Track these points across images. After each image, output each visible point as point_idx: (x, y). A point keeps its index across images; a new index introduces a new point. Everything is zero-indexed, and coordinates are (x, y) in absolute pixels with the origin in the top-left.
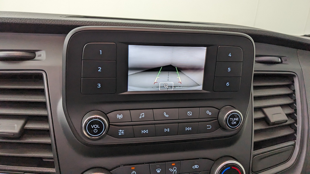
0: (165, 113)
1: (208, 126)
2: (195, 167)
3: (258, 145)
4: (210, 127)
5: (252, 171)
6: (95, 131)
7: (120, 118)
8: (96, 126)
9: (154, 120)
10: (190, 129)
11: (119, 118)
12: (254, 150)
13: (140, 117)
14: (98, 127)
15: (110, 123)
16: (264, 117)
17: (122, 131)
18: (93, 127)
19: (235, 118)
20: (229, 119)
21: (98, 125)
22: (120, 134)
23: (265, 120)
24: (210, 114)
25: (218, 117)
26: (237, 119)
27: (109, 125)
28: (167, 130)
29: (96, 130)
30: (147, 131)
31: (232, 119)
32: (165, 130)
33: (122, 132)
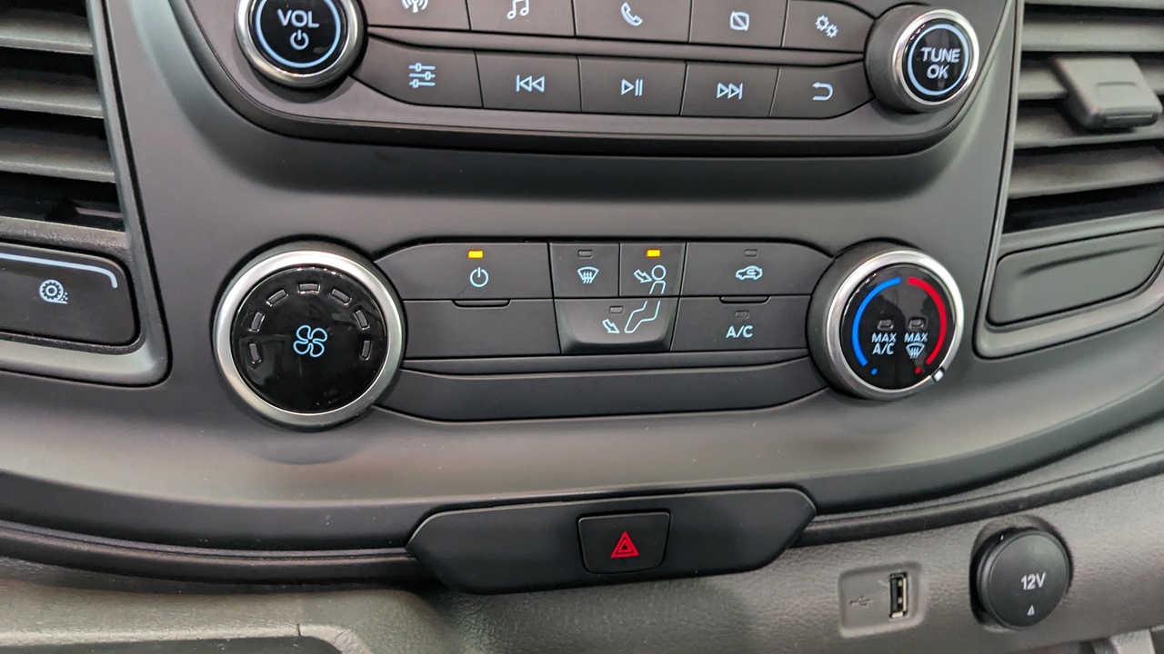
0: (625, 10)
1: (817, 85)
2: (744, 274)
3: (1023, 213)
4: (825, 92)
5: (988, 319)
6: (298, 41)
7: (415, 10)
8: (299, 18)
9: (575, 37)
10: (739, 91)
11: (411, 7)
12: (1006, 229)
13: (512, 15)
14: (313, 22)
15: (370, 30)
16: (1060, 95)
17: (423, 72)
18: (285, 22)
19: (945, 51)
20: (919, 54)
21: (310, 13)
22: (415, 84)
23: (1063, 108)
24: (832, 31)
25: (864, 52)
26: (952, 56)
27: (365, 36)
28: (632, 87)
29: (299, 38)
30: (539, 84)
31: (929, 53)
32: (625, 86)
33: (425, 75)
